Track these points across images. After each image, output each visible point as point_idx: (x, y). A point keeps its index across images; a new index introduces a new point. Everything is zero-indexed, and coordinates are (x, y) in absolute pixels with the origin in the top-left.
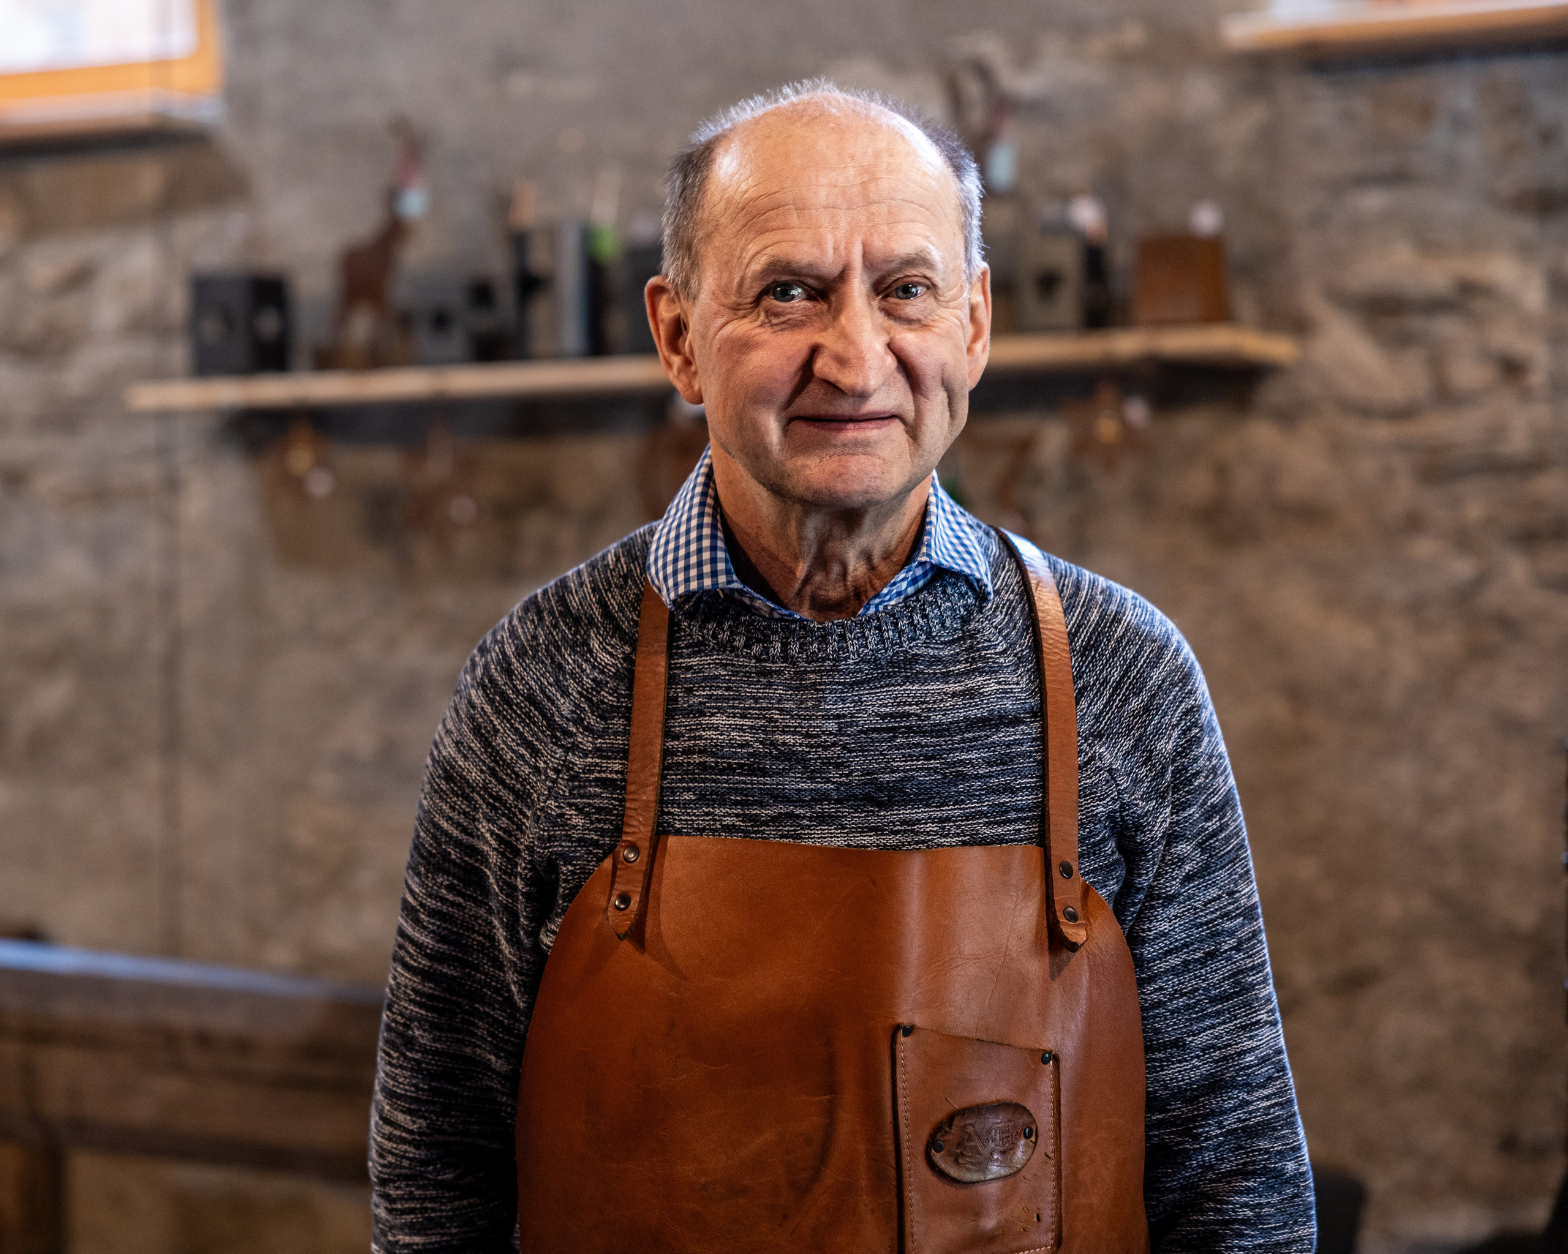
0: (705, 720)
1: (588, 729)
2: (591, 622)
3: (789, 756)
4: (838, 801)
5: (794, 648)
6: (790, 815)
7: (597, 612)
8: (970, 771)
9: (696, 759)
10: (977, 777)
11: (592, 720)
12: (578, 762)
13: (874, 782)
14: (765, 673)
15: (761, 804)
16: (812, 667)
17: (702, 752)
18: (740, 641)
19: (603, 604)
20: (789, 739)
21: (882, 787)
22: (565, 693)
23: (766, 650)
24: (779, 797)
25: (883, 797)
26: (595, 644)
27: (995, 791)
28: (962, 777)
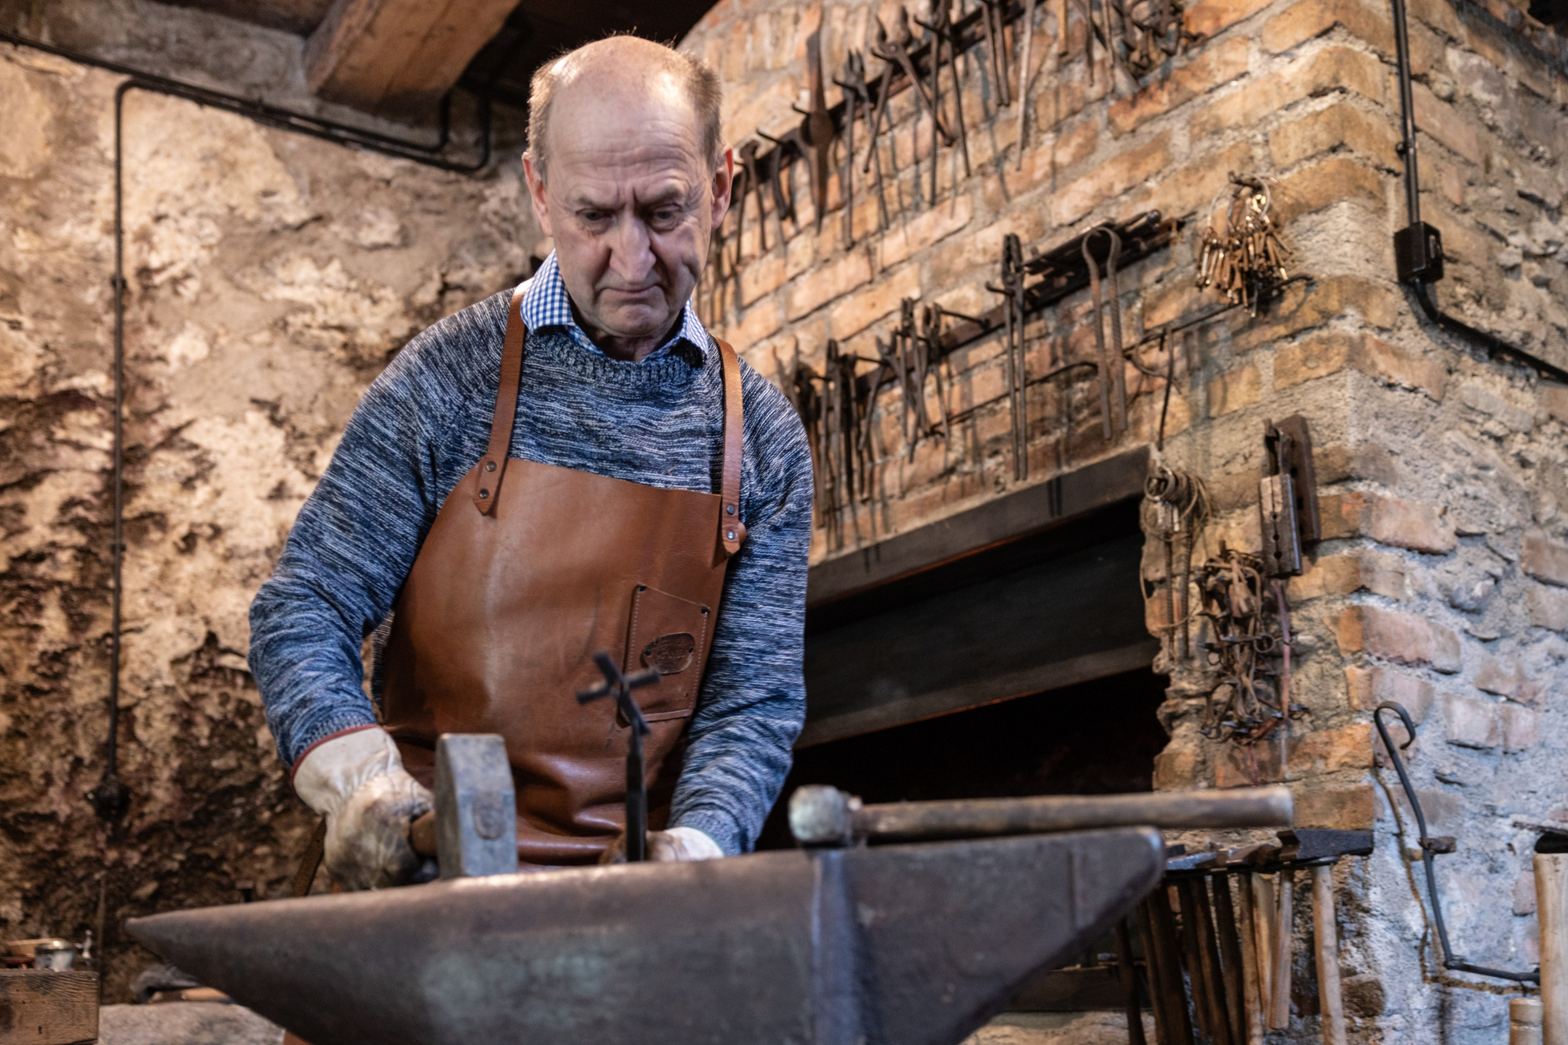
0: (547, 404)
1: (480, 391)
2: (490, 334)
3: (590, 433)
4: (612, 462)
5: (600, 372)
6: (584, 466)
7: (494, 330)
8: (682, 459)
9: (540, 425)
10: (685, 463)
11: (483, 386)
12: (473, 409)
13: (633, 454)
14: (583, 383)
15: (569, 457)
16: (609, 385)
17: (544, 423)
18: (571, 361)
19: (498, 327)
20: (590, 422)
21: (637, 457)
22: (471, 368)
23: (584, 369)
24: (581, 454)
25: (637, 462)
26: (491, 346)
27: (692, 471)
28: (678, 462)
